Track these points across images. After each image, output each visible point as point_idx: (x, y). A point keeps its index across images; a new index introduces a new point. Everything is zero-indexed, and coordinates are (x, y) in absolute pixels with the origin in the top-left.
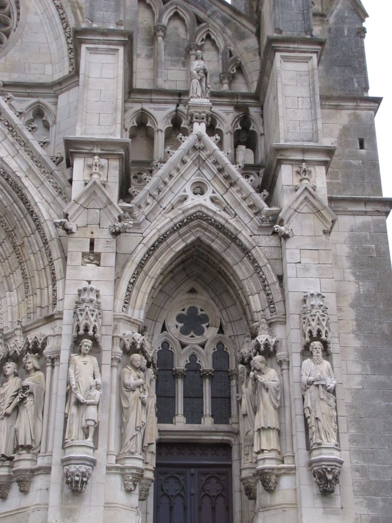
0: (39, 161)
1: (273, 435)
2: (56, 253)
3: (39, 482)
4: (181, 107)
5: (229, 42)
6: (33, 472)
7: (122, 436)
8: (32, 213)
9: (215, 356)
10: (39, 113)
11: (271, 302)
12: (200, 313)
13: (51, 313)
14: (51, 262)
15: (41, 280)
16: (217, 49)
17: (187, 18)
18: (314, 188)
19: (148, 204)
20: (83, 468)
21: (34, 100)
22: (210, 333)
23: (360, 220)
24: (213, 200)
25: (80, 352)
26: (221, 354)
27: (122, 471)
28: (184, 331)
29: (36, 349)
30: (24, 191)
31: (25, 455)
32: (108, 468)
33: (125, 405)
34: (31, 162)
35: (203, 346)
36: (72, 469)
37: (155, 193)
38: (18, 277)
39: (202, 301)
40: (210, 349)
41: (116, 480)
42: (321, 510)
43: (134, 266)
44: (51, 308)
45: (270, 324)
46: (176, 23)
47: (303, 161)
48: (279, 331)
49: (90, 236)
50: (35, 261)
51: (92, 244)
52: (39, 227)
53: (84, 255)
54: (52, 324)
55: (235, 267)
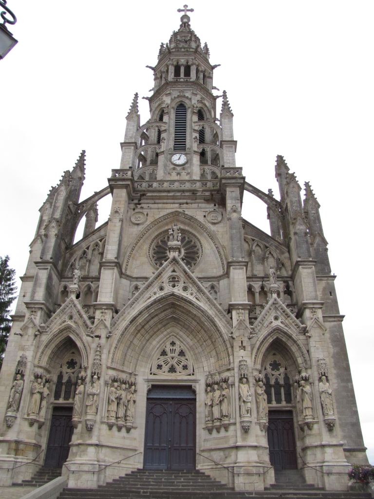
0: (219, 311)
1: (310, 410)
2: (229, 346)
3: (232, 428)
4: (264, 283)
5: (278, 255)
6: (230, 424)
7: (258, 412)
8: (218, 330)
9: (284, 378)
10: (213, 287)
11: (305, 361)
12: (278, 362)
13: (229, 368)
14: (227, 349)
15: (223, 355)
16: (274, 258)
17: (262, 246)
18: (318, 318)
19: (259, 326)
20: (248, 424)
21: (211, 283)
22: (282, 370)
23: (333, 323)
24: (281, 322)
25: (242, 383)
26: (286, 378)
27: (259, 424)
28: (273, 369)
29: (226, 381)
30: (215, 323)
31: (226, 418)
32: (255, 423)
33: (258, 400)
34: (217, 312)
35: (280, 375)
36: (245, 424)
37: (261, 322)
38: (214, 353)
39: (278, 358)
40: (282, 376)
41: (258, 427)
42: (329, 437)
43: (256, 349)
44: (228, 365)
45: (306, 369)
46: (258, 248)
47: (313, 308)
48: (309, 371)
49: (241, 340)
50: (221, 348)
51: (242, 342)
52: (221, 336)
53: (239, 347)
54: (230, 372)
55: (291, 347)
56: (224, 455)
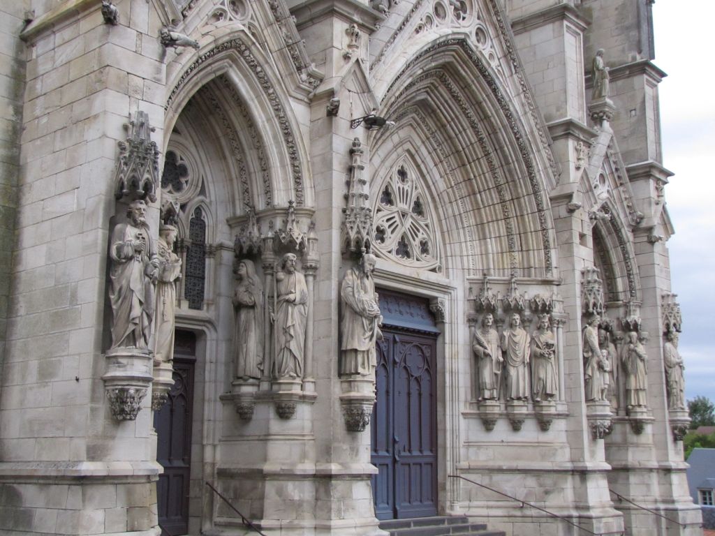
3: (559, 425)
6: (556, 416)
13: (547, 278)
14: (544, 230)
42: (674, 452)
44: (542, 271)
47: (659, 179)
48: (638, 313)
49: (580, 217)
51: (582, 224)
53: (580, 234)
56: (541, 485)
